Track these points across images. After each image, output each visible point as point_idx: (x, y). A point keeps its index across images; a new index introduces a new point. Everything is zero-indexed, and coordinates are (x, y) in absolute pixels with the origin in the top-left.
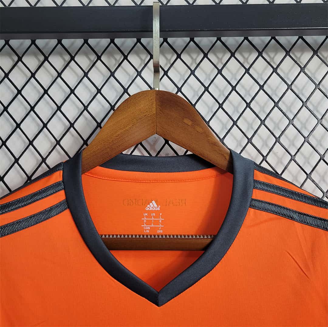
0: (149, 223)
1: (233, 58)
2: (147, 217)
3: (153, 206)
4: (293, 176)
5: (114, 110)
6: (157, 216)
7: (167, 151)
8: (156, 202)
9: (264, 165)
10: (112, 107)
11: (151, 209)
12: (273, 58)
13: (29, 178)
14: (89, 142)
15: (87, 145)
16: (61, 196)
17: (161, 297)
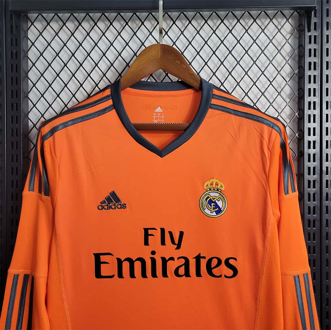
0: (156, 119)
1: (206, 24)
2: (155, 115)
3: (159, 110)
4: (239, 95)
5: (136, 56)
6: (161, 115)
7: (167, 80)
8: (161, 107)
9: (222, 88)
10: (135, 54)
11: (158, 111)
12: (232, 23)
13: (89, 95)
14: (122, 75)
15: (121, 77)
16: (110, 102)
17: (163, 153)
